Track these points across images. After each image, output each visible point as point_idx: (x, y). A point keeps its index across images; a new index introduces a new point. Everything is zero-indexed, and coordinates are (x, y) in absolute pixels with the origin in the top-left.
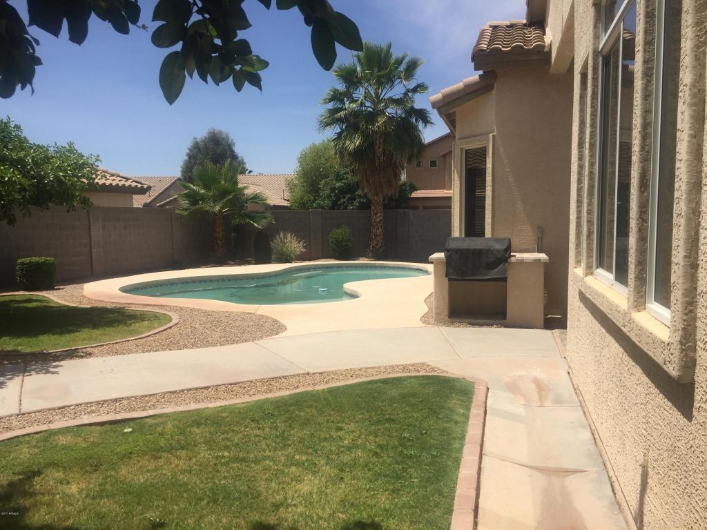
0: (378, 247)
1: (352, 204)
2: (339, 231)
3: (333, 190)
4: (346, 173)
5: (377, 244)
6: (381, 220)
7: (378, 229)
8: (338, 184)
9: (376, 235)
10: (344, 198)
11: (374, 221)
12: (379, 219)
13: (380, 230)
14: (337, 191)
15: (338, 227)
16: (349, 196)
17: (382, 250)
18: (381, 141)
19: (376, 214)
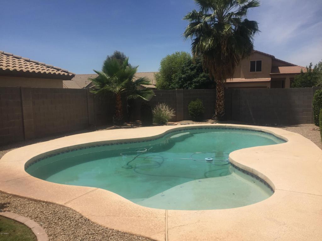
0: (220, 113)
1: (191, 87)
2: (195, 103)
3: (180, 79)
4: (188, 70)
5: (220, 111)
6: (223, 96)
7: (221, 101)
8: (183, 76)
9: (219, 105)
10: (186, 83)
11: (219, 96)
12: (221, 95)
13: (222, 102)
14: (182, 80)
15: (194, 100)
16: (189, 82)
17: (223, 115)
18: (226, 43)
19: (219, 92)
